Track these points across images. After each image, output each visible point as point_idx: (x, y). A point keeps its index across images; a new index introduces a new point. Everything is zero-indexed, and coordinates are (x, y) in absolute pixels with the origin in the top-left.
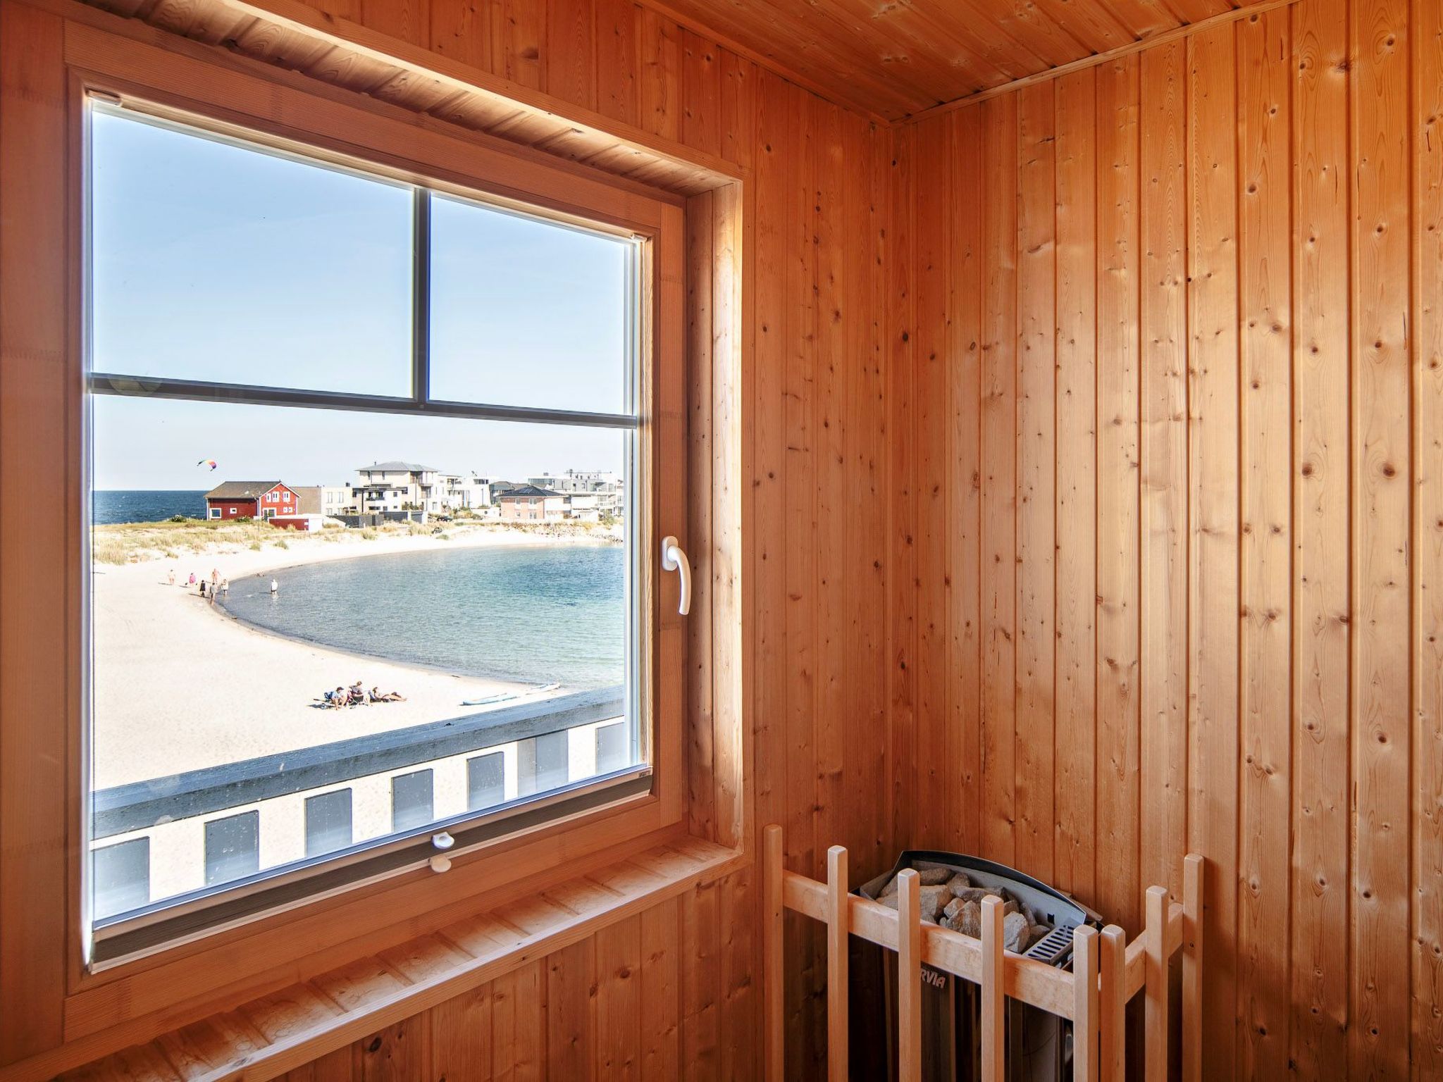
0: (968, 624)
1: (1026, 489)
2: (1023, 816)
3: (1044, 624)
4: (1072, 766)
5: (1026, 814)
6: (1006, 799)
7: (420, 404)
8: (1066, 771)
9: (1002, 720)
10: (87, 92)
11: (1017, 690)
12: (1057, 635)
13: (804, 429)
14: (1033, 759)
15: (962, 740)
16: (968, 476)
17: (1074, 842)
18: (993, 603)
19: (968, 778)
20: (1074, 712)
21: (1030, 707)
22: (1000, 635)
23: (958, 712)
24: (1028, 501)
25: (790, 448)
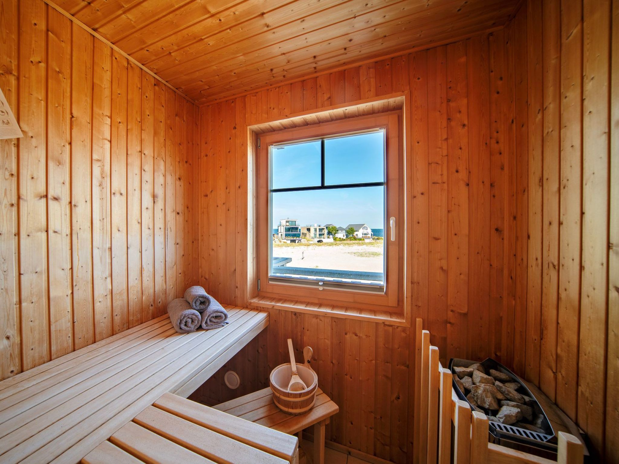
0: (537, 259)
1: (565, 181)
2: (560, 372)
3: (574, 260)
4: (589, 353)
5: (562, 371)
6: (551, 358)
7: (323, 187)
8: (585, 355)
9: (550, 313)
10: (269, 146)
11: (559, 298)
12: (582, 268)
13: (442, 175)
14: (566, 340)
15: (533, 319)
16: (537, 180)
17: (589, 402)
18: (548, 248)
19: (535, 340)
20: (591, 318)
21: (565, 309)
22: (551, 265)
23: (532, 305)
24: (566, 188)
25: (433, 183)
